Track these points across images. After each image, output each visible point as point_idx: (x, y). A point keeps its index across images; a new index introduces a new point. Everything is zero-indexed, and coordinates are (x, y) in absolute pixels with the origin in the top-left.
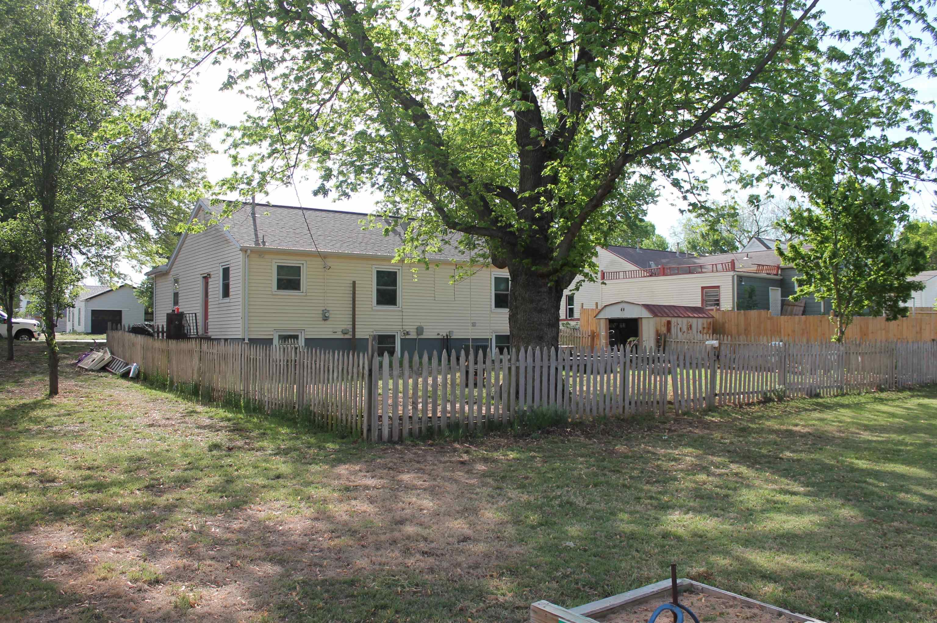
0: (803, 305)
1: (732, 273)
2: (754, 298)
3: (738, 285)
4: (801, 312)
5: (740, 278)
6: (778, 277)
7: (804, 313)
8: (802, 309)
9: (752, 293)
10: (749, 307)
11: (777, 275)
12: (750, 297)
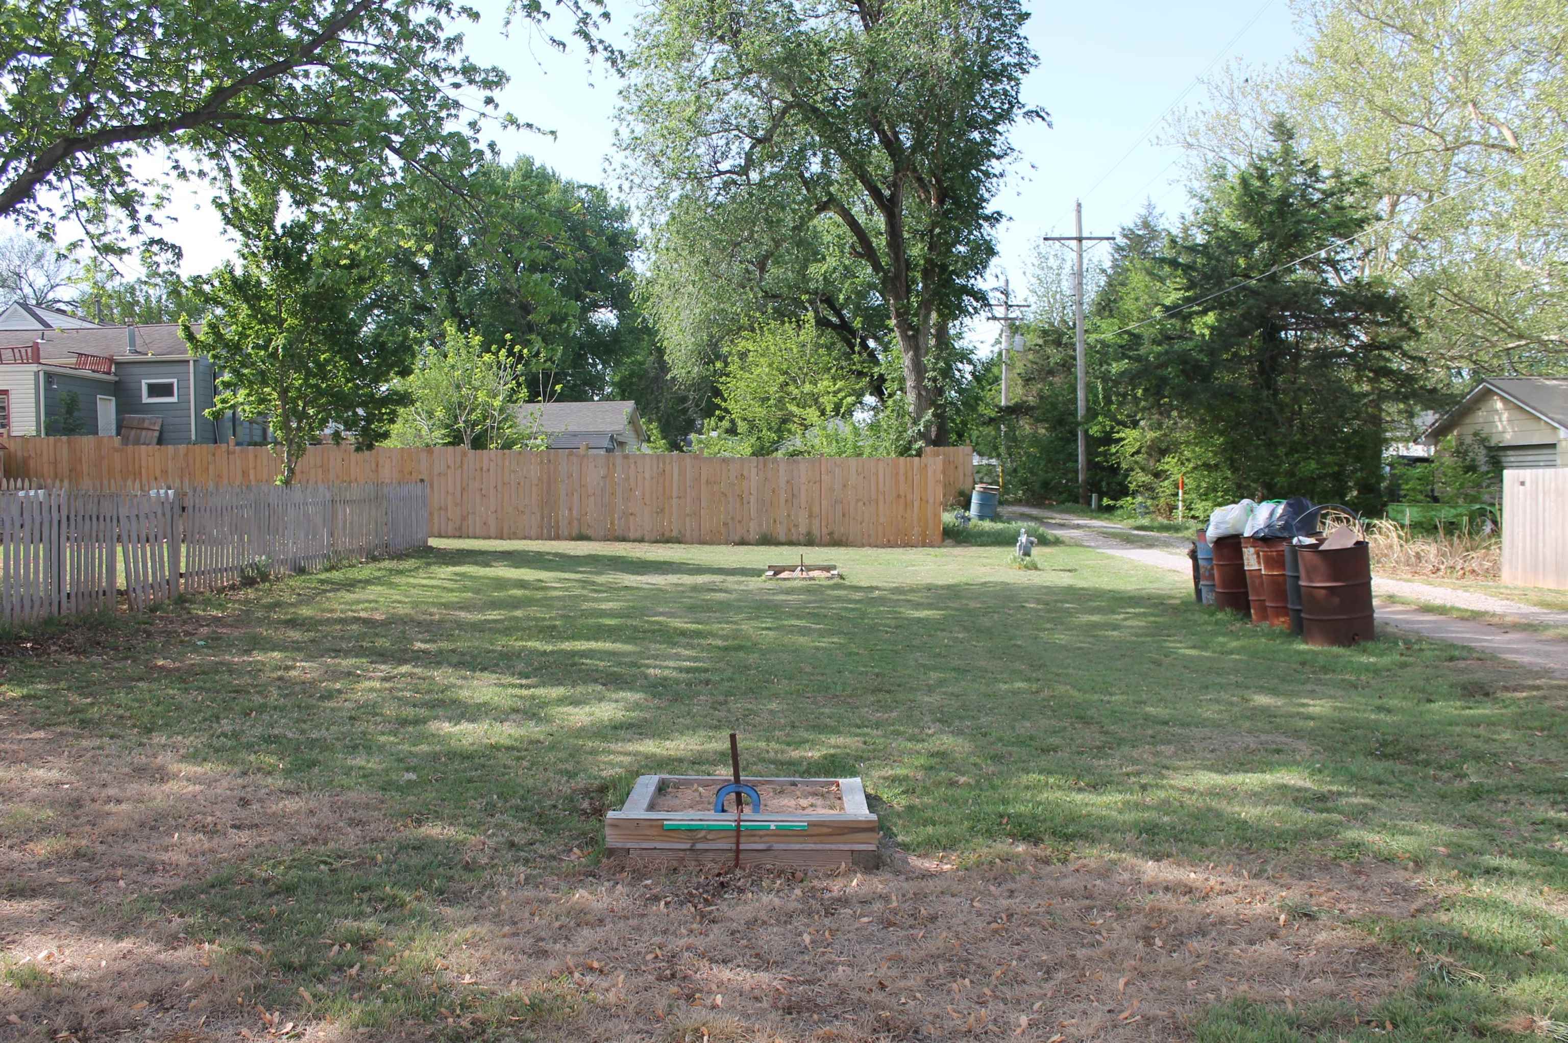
0: (157, 428)
1: (34, 367)
2: (76, 414)
3: (46, 390)
4: (155, 440)
5: (49, 377)
6: (111, 378)
7: (160, 442)
8: (157, 434)
9: (71, 406)
10: (70, 430)
11: (109, 373)
12: (70, 412)
